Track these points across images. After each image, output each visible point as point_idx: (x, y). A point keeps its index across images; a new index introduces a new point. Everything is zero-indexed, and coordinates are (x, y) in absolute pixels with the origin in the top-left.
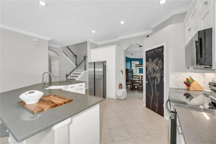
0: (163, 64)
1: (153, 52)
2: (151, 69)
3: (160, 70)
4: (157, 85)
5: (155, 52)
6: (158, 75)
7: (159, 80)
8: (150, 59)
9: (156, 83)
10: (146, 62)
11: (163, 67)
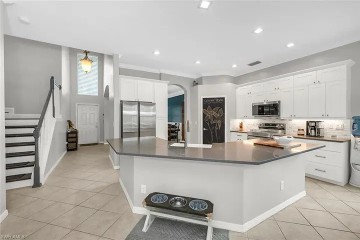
0: (224, 112)
1: (213, 100)
2: (211, 116)
3: (221, 117)
4: (218, 130)
5: (215, 101)
6: (219, 122)
7: (220, 126)
8: (209, 106)
9: (216, 128)
10: (203, 108)
11: (224, 116)
